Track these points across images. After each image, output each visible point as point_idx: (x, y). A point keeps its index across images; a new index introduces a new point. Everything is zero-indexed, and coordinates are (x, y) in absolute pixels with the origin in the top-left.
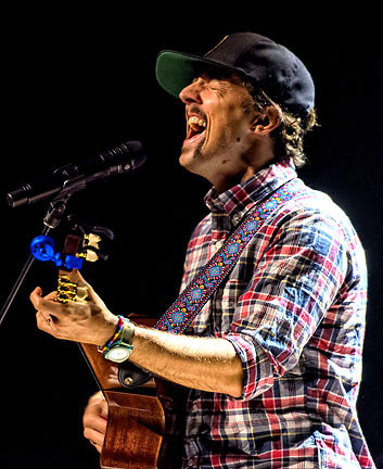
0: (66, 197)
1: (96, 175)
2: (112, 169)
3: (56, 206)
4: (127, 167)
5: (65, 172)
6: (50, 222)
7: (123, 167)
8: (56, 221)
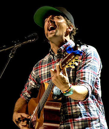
0: (16, 49)
1: (24, 43)
2: (29, 41)
3: (13, 52)
4: (33, 40)
5: (15, 42)
6: (11, 56)
7: (32, 40)
8: (12, 56)
